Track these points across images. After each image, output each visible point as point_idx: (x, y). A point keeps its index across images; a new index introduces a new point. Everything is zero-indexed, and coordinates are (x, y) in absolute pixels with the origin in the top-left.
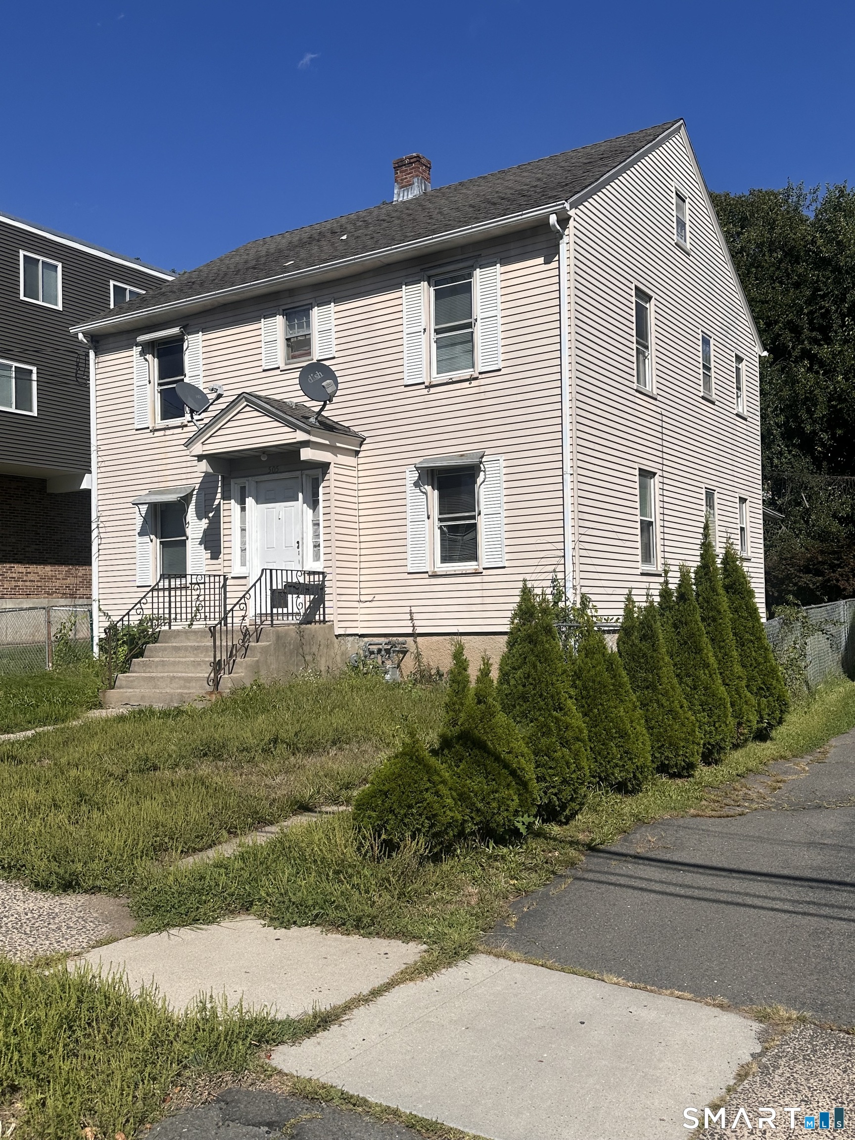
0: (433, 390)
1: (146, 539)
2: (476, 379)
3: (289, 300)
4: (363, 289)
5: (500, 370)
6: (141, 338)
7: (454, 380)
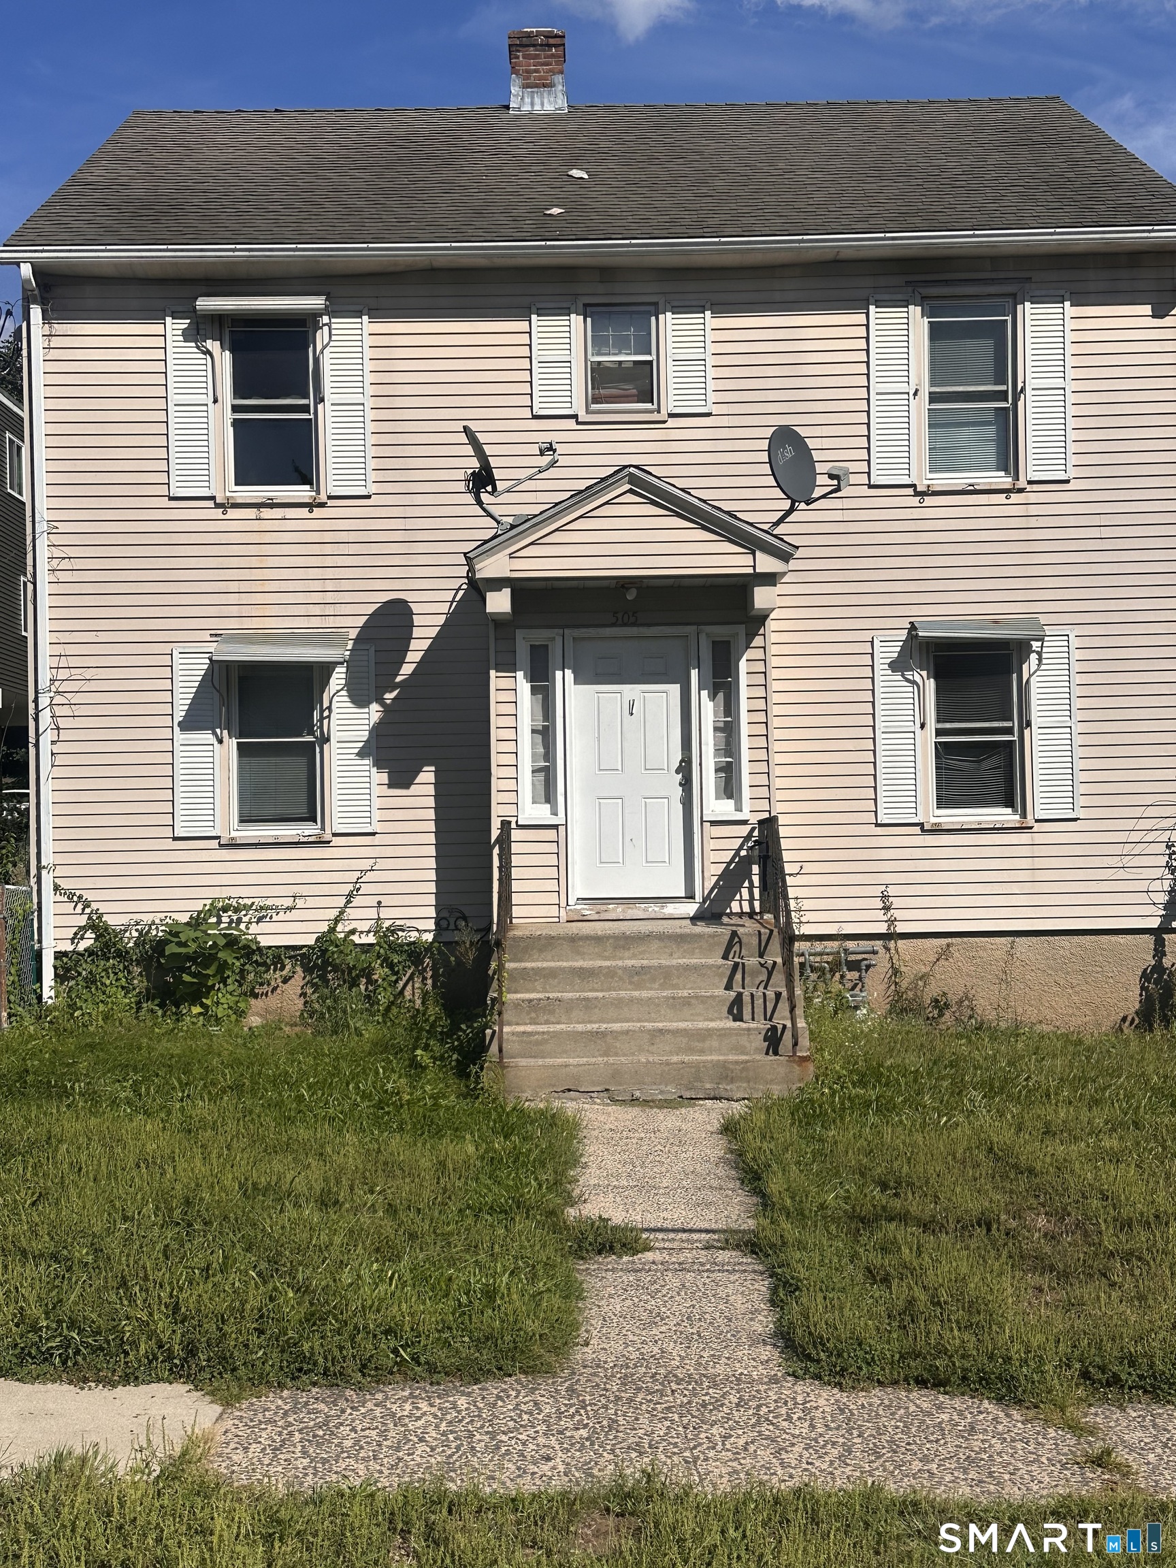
0: (929, 501)
1: (202, 736)
2: (1021, 491)
3: (601, 289)
4: (777, 297)
5: (1067, 481)
6: (205, 304)
7: (977, 487)
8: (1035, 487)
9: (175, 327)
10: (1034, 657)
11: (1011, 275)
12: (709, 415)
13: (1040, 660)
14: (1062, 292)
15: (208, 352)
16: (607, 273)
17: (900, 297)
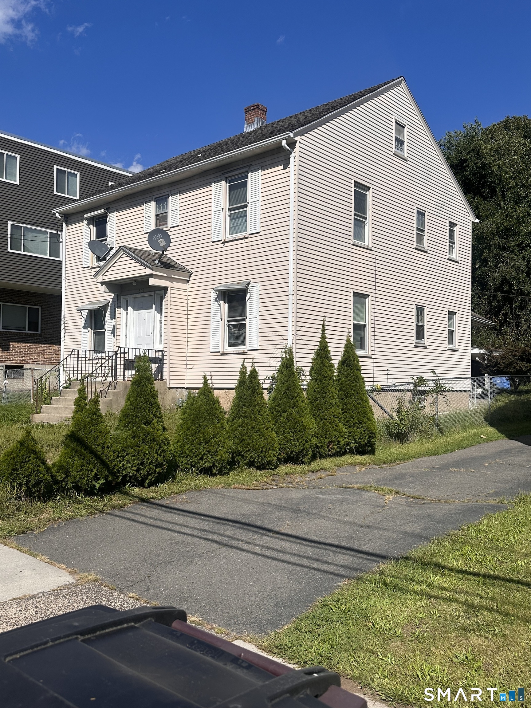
0: (226, 244)
1: (86, 330)
2: (247, 238)
3: (158, 193)
4: (194, 186)
5: (259, 233)
6: (87, 215)
7: (236, 238)
8: (252, 236)
9: (85, 222)
10: (249, 294)
11: (247, 164)
12: (178, 226)
13: (250, 295)
14: (259, 167)
15: (89, 228)
16: (159, 187)
17: (219, 179)
